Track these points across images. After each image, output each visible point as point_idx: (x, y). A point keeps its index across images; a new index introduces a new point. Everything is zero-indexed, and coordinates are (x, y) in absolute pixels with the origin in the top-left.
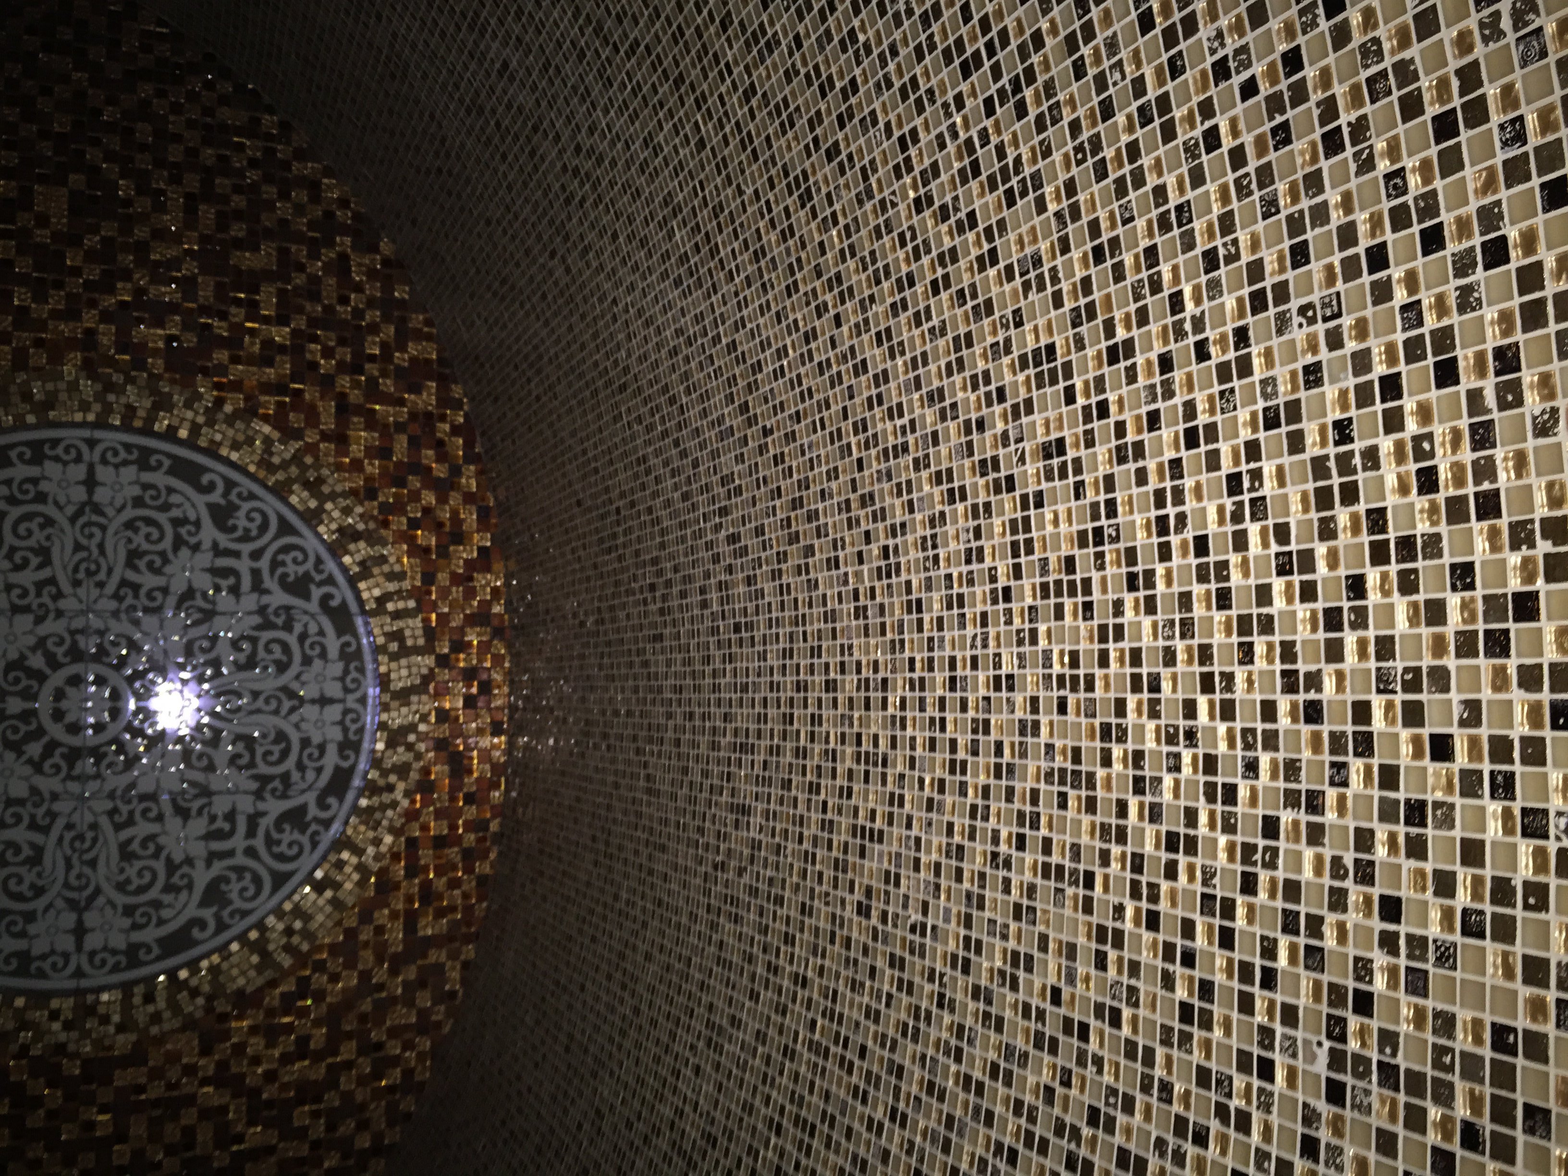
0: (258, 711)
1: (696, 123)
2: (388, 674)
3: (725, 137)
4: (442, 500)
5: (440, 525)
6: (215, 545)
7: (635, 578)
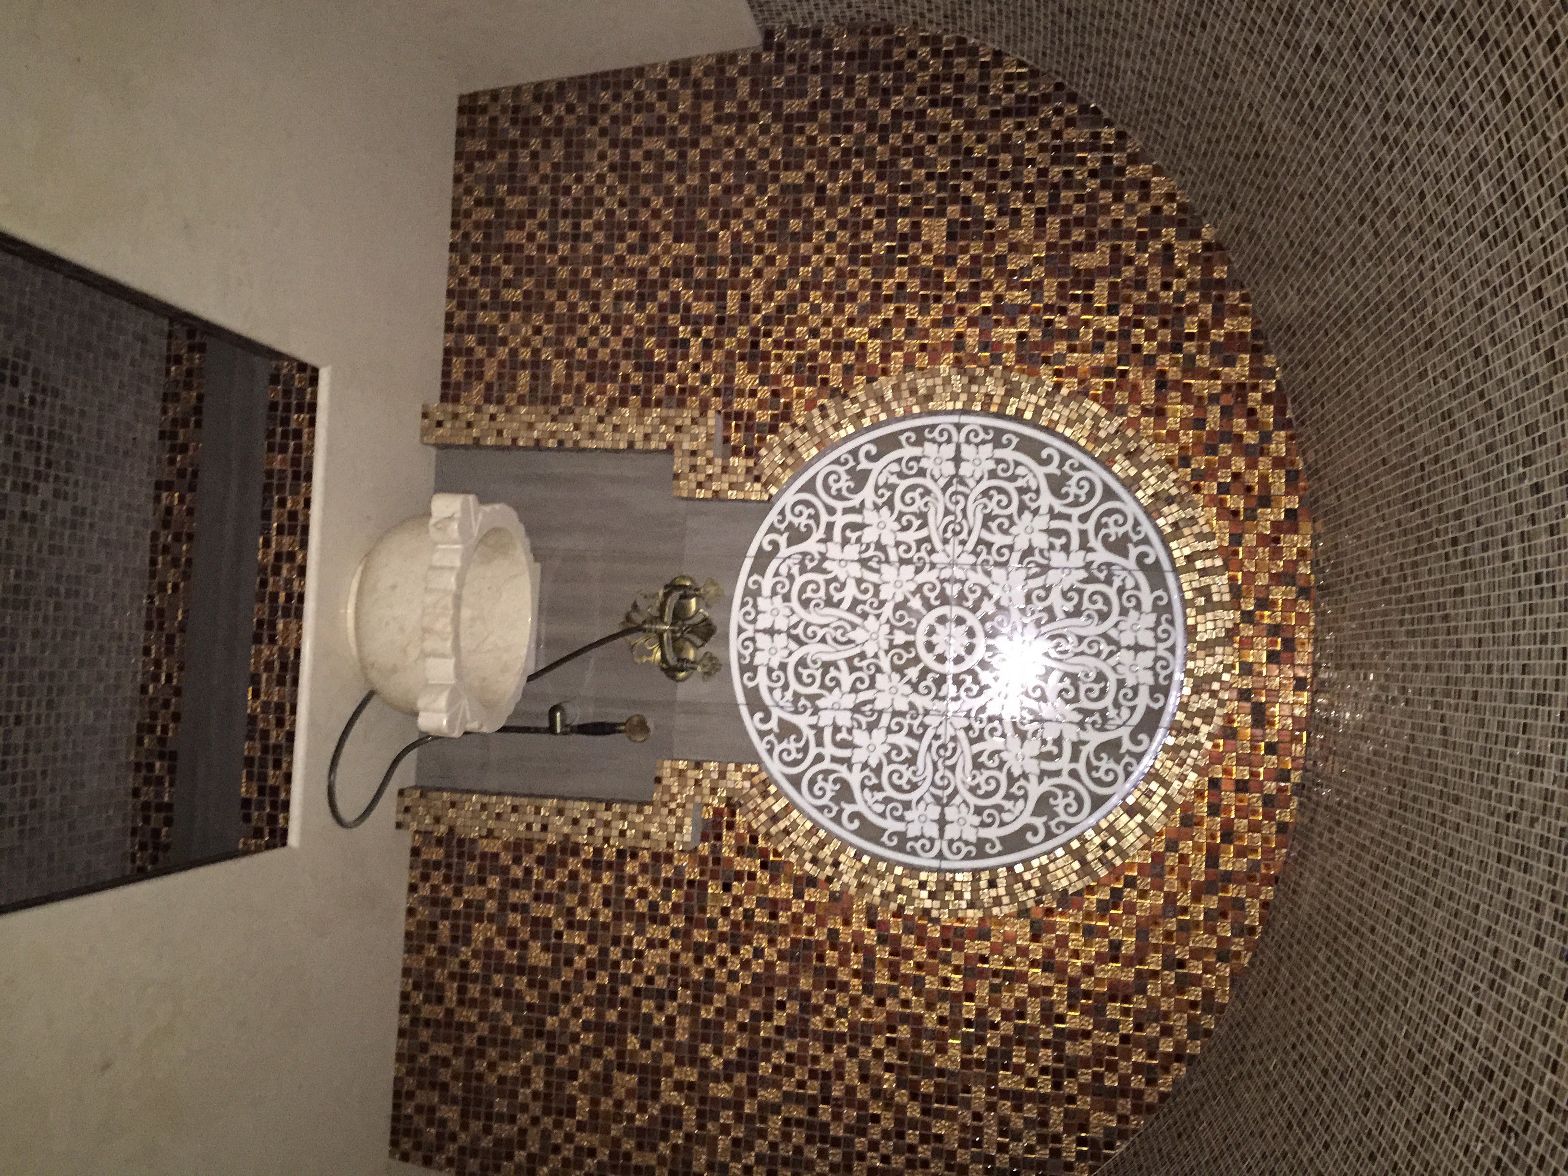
0: (1082, 653)
1: (1501, 78)
2: (1195, 627)
3: (1530, 87)
4: (1252, 465)
5: (1249, 489)
6: (1051, 509)
7: (1438, 533)
